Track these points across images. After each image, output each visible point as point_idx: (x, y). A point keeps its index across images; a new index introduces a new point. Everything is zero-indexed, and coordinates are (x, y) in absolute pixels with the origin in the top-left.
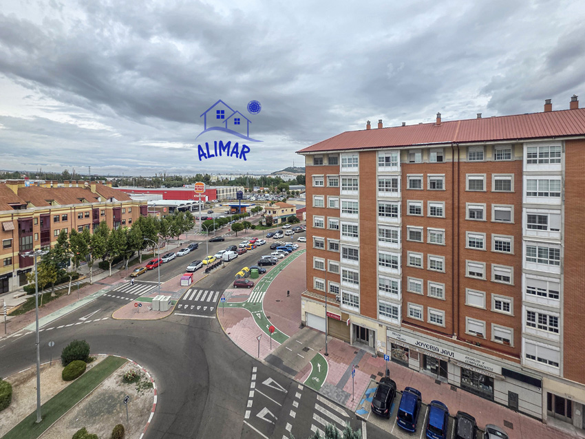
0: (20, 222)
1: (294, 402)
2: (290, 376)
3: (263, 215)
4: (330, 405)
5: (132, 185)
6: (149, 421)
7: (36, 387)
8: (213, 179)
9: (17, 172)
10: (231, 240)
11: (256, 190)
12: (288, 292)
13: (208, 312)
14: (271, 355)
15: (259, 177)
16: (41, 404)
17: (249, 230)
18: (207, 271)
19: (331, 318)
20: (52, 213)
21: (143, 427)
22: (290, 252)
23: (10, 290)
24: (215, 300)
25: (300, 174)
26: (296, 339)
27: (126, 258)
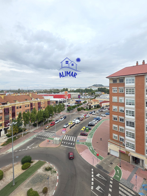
0: (4, 109)
1: (110, 185)
2: (106, 174)
3: (87, 105)
4: (125, 188)
5: (43, 93)
6: (57, 186)
7: (12, 172)
8: (69, 90)
9: (2, 90)
10: (77, 115)
11: (83, 94)
12: (101, 139)
13: (72, 146)
14: (98, 164)
15: (84, 89)
16: (15, 178)
17: (83, 111)
18: (71, 128)
19: (121, 152)
20: (16, 105)
21: (54, 188)
22: (99, 120)
23: (1, 136)
24: (74, 141)
25: (99, 87)
26: (107, 159)
27: (43, 122)
